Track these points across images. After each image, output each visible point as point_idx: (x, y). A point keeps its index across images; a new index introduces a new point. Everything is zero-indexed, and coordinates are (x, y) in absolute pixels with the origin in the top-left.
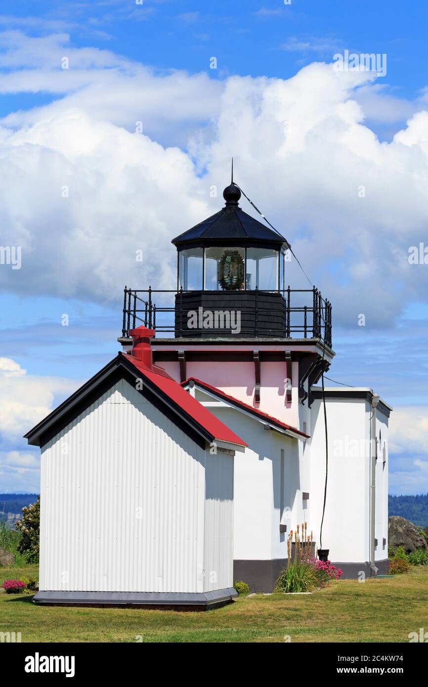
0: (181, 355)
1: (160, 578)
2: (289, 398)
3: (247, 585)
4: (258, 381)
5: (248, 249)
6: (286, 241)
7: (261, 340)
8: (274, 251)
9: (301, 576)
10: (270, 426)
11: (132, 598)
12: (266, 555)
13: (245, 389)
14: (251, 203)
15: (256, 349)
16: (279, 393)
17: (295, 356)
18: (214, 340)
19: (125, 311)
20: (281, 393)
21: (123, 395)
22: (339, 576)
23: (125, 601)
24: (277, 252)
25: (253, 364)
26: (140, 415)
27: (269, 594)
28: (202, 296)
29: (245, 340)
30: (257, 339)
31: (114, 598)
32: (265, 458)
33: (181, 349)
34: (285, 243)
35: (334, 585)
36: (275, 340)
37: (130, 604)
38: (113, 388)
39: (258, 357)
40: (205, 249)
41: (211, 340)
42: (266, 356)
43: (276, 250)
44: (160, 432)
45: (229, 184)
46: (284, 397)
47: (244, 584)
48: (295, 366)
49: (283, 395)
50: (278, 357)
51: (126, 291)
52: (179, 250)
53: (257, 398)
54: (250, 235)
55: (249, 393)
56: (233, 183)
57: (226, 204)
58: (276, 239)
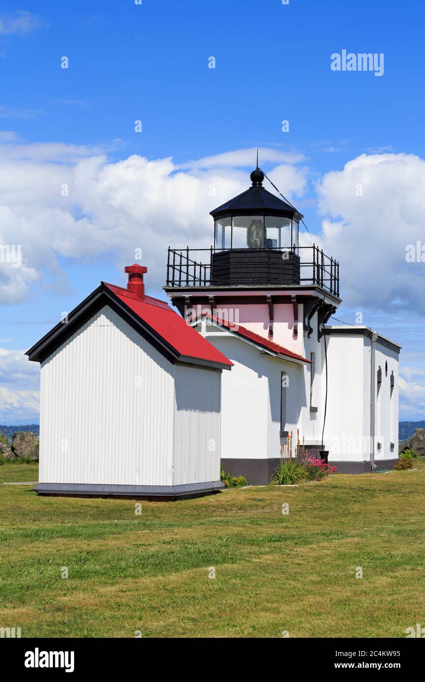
0: (211, 299)
1: (137, 474)
2: (296, 332)
3: (245, 479)
4: (272, 318)
5: (265, 217)
6: (297, 211)
7: (272, 286)
8: (288, 219)
9: (292, 472)
10: (266, 351)
11: (114, 490)
12: (263, 455)
13: (262, 324)
14: (271, 183)
15: (269, 294)
16: (288, 327)
17: (300, 299)
18: (236, 287)
19: (168, 266)
20: (290, 328)
21: (107, 318)
22: (334, 471)
23: (108, 492)
24: (290, 220)
25: (267, 306)
26: (121, 334)
27: (264, 486)
28: (231, 254)
29: (260, 287)
30: (269, 286)
31: (99, 489)
32: (263, 376)
33: (211, 295)
34: (296, 213)
35: (330, 479)
36: (283, 286)
37: (111, 495)
38: (99, 313)
39: (270, 300)
40: (233, 218)
41: (234, 287)
42: (276, 300)
43: (289, 218)
44: (137, 348)
45: (255, 169)
46: (292, 330)
47: (243, 478)
48: (301, 307)
49: (291, 329)
50: (286, 300)
51: (169, 250)
52: (215, 220)
53: (271, 333)
54: (268, 205)
55: (265, 328)
56: (257, 168)
57: (252, 184)
58: (288, 209)
